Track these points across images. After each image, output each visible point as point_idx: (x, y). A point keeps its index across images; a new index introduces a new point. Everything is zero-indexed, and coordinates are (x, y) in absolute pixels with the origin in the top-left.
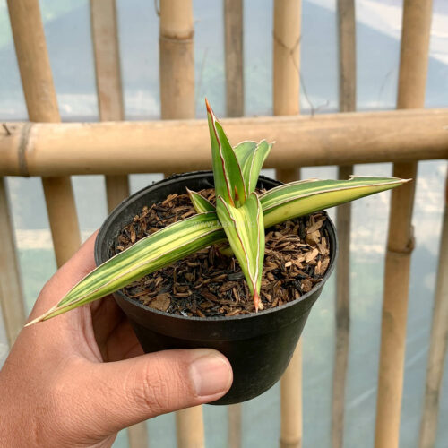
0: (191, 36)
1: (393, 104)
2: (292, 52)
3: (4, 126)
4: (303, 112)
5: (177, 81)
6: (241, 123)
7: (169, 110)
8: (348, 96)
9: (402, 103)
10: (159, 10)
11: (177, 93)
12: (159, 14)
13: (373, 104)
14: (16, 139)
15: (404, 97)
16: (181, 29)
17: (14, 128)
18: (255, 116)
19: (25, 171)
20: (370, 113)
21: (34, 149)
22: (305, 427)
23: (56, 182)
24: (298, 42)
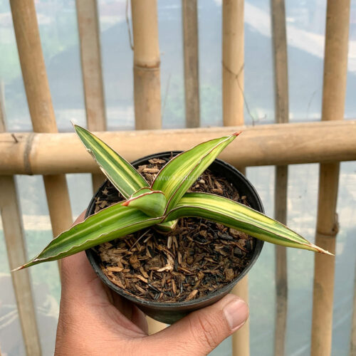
0: (158, 65)
1: (318, 115)
2: (237, 77)
3: (13, 136)
4: (246, 123)
5: (147, 100)
6: (197, 132)
7: (142, 123)
8: (283, 110)
9: (325, 117)
10: (133, 45)
11: (148, 109)
12: (133, 49)
13: (302, 116)
14: (22, 146)
15: (327, 112)
16: (150, 60)
17: (21, 137)
18: (208, 127)
19: (29, 171)
20: (299, 124)
21: (36, 154)
23: (54, 179)
24: (242, 68)
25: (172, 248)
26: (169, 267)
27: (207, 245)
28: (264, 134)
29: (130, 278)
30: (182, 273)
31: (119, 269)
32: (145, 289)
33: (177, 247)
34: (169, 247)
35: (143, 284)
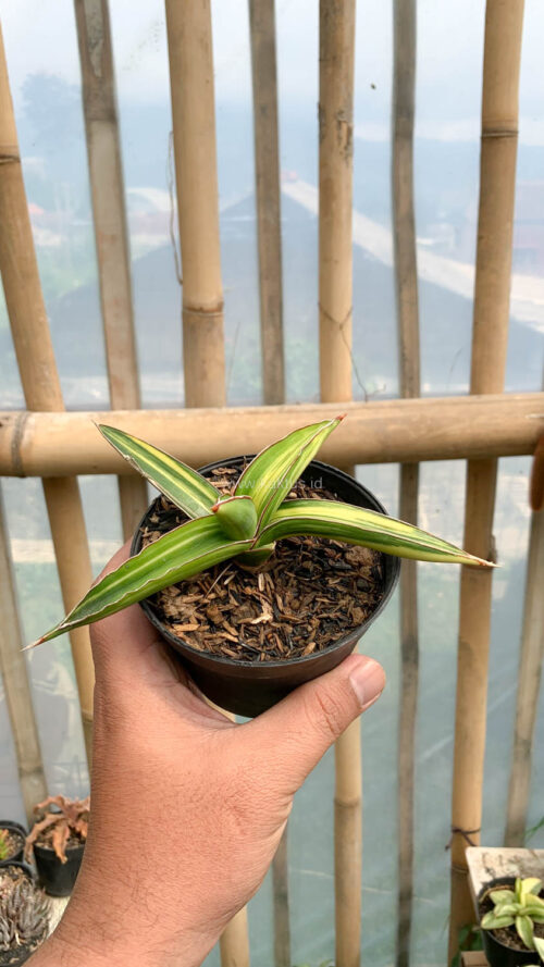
0: (220, 308)
1: (466, 387)
2: (341, 327)
4: (356, 400)
5: (204, 362)
6: (280, 412)
7: (196, 396)
8: (411, 379)
9: (476, 389)
10: (181, 277)
11: (204, 376)
12: (181, 282)
13: (442, 388)
14: (9, 432)
15: (479, 382)
16: (208, 300)
17: (7, 419)
18: (298, 403)
19: (19, 470)
20: (434, 400)
21: (31, 444)
22: (365, 785)
23: (59, 483)
24: (349, 314)
25: (266, 590)
26: (266, 616)
27: (315, 581)
28: (382, 415)
29: (210, 639)
30: (288, 623)
31: (193, 627)
32: (236, 652)
33: (273, 587)
34: (261, 588)
35: (231, 644)
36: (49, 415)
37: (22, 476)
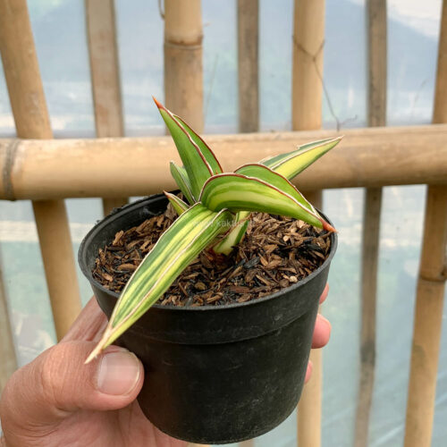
0: (199, 40)
2: (314, 59)
4: (327, 126)
5: (184, 92)
6: (257, 140)
8: (378, 108)
10: (163, 12)
12: (163, 16)
16: (188, 34)
18: (273, 131)
19: (11, 195)
21: (21, 171)
23: (47, 206)
24: (321, 47)
28: (354, 143)
36: (37, 142)
37: (13, 199)
